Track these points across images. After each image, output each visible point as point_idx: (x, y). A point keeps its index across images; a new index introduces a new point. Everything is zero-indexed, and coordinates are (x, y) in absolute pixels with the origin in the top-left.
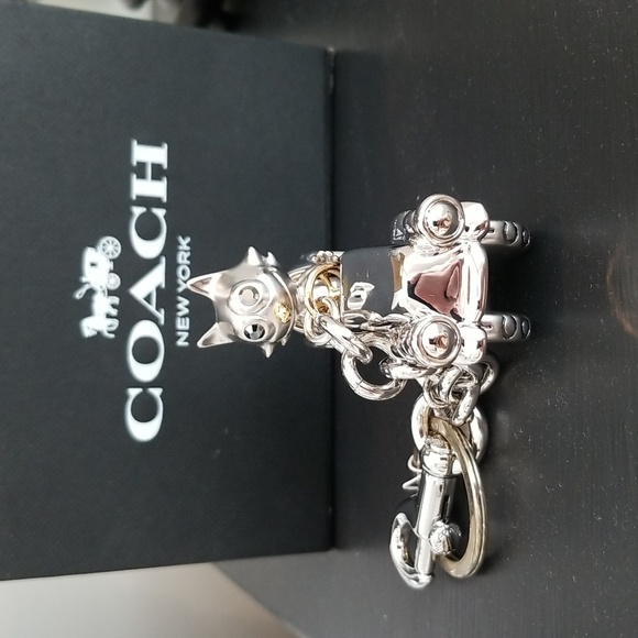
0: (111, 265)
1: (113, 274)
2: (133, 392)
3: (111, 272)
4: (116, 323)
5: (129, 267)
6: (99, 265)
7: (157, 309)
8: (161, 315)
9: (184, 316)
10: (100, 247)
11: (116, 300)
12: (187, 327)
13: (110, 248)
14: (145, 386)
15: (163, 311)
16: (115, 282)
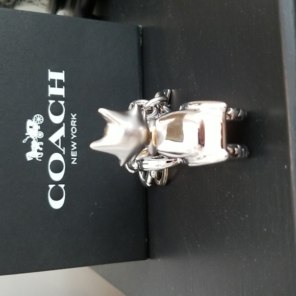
0: (39, 127)
1: (40, 132)
2: (51, 186)
3: (39, 130)
4: (42, 154)
5: (48, 128)
6: (33, 127)
7: (62, 147)
8: (64, 150)
9: (74, 150)
10: (34, 119)
11: (42, 143)
12: (76, 156)
13: (39, 119)
14: (57, 183)
15: (64, 148)
16: (41, 135)
